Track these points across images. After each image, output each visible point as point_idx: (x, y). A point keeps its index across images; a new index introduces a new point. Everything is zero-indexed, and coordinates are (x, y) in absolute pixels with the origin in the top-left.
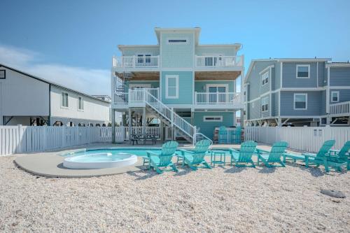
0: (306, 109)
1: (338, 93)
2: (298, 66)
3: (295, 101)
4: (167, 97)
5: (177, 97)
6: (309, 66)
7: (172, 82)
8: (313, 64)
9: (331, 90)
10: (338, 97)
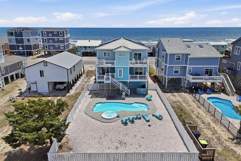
0: (179, 74)
1: (192, 68)
2: (176, 55)
3: (174, 70)
4: (118, 77)
5: (122, 77)
6: (181, 55)
7: (120, 71)
8: (183, 55)
9: (189, 67)
10: (191, 70)
